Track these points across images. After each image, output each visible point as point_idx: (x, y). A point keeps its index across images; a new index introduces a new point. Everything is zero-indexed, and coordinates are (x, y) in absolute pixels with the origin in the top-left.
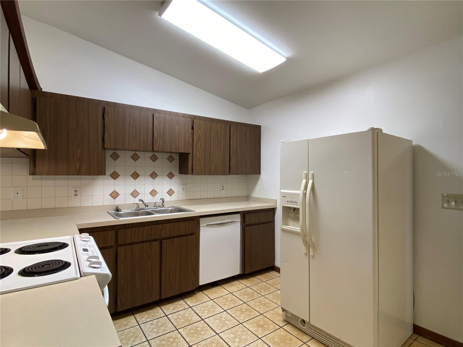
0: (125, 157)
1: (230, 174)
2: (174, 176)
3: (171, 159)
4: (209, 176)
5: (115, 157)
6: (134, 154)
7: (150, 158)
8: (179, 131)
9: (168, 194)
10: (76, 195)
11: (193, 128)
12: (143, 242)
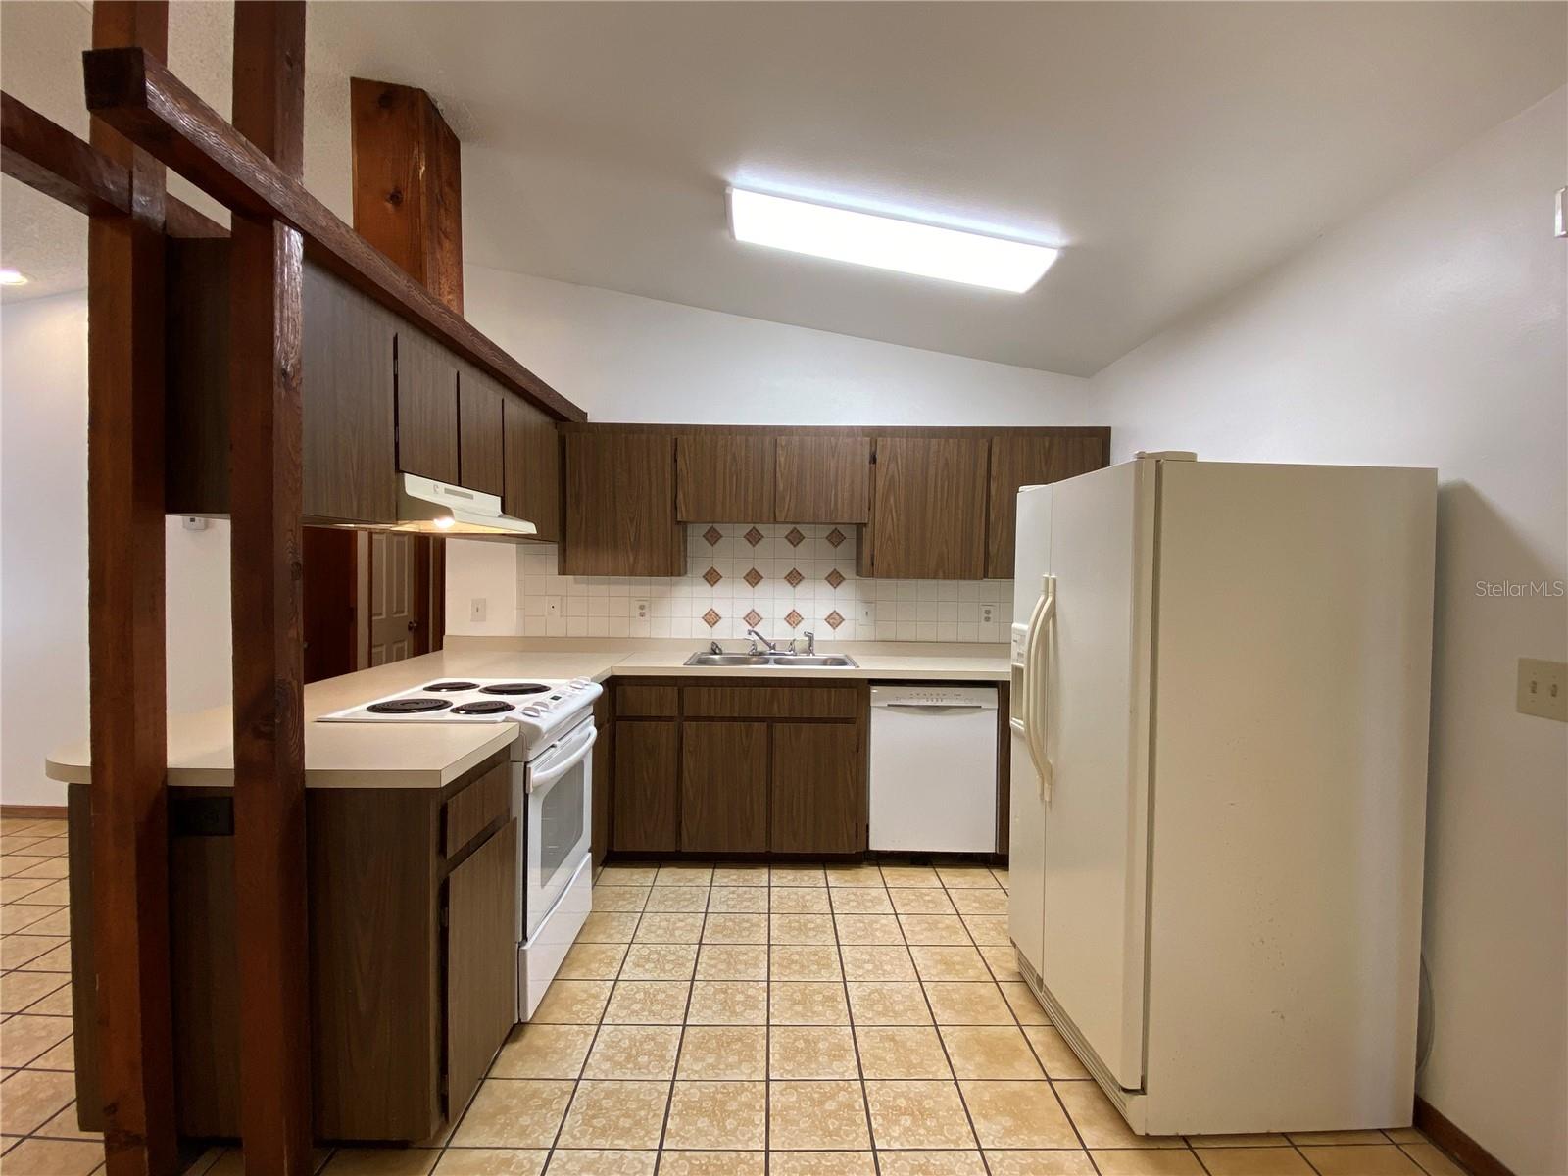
0: (734, 535)
1: (985, 576)
2: (844, 579)
3: (836, 539)
4: (921, 582)
5: (713, 537)
6: (751, 531)
7: (786, 537)
8: (837, 472)
9: (829, 623)
10: (642, 615)
11: (873, 460)
12: (734, 719)
